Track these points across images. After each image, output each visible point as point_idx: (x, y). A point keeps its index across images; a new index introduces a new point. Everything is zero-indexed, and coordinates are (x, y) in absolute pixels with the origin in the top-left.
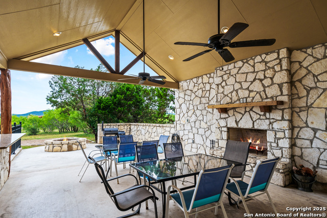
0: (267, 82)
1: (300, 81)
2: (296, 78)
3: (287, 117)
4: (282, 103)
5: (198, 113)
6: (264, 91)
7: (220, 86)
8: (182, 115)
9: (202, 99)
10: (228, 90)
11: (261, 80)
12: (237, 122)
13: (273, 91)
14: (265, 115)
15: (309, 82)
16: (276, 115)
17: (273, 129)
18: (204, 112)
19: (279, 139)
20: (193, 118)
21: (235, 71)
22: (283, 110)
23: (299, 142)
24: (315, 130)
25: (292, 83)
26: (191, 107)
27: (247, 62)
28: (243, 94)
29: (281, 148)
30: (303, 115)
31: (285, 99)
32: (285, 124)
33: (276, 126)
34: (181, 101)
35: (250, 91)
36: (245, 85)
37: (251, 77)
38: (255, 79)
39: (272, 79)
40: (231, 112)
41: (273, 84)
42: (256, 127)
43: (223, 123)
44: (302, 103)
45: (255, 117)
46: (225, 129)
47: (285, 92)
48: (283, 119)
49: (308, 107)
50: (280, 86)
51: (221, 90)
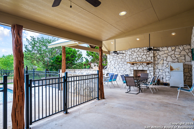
0: (147, 56)
1: (156, 56)
2: (155, 55)
3: (153, 66)
4: (152, 62)
5: (120, 65)
6: (147, 58)
7: (131, 55)
8: (111, 65)
9: (122, 59)
10: (134, 57)
11: (146, 55)
12: (137, 68)
13: (149, 59)
14: (147, 66)
15: (158, 57)
16: (150, 65)
17: (149, 70)
18: (123, 64)
19: (151, 72)
20: (118, 67)
21: (137, 51)
22: (152, 64)
23: (156, 73)
24: (159, 70)
25: (154, 57)
26: (116, 62)
27: (141, 49)
28: (140, 59)
29: (151, 75)
30: (157, 65)
31: (153, 61)
32: (152, 68)
33: (150, 69)
34: (111, 60)
35: (142, 58)
36: (140, 56)
37: (142, 54)
38: (144, 55)
39: (149, 55)
40: (135, 65)
41: (149, 56)
42: (144, 69)
43: (132, 68)
44: (156, 62)
45: (144, 66)
46: (133, 70)
47: (153, 59)
48: (152, 67)
49: (158, 63)
50: (151, 57)
51: (131, 57)
